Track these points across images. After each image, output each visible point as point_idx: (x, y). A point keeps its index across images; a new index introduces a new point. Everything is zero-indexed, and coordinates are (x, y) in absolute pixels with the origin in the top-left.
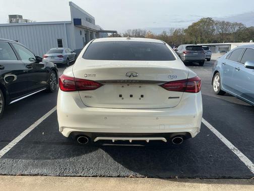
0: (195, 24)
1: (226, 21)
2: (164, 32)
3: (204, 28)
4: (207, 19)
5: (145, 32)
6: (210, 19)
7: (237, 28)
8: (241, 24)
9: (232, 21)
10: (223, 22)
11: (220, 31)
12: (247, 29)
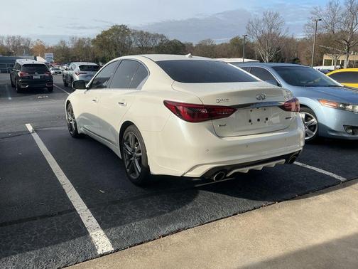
0: (105, 33)
1: (145, 31)
2: (62, 42)
3: (118, 39)
4: (121, 26)
5: (29, 41)
6: (124, 27)
7: (159, 41)
8: (162, 36)
9: (152, 32)
10: (142, 32)
11: (139, 43)
12: (171, 43)
